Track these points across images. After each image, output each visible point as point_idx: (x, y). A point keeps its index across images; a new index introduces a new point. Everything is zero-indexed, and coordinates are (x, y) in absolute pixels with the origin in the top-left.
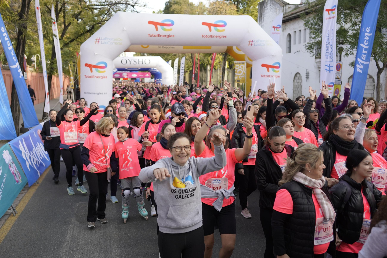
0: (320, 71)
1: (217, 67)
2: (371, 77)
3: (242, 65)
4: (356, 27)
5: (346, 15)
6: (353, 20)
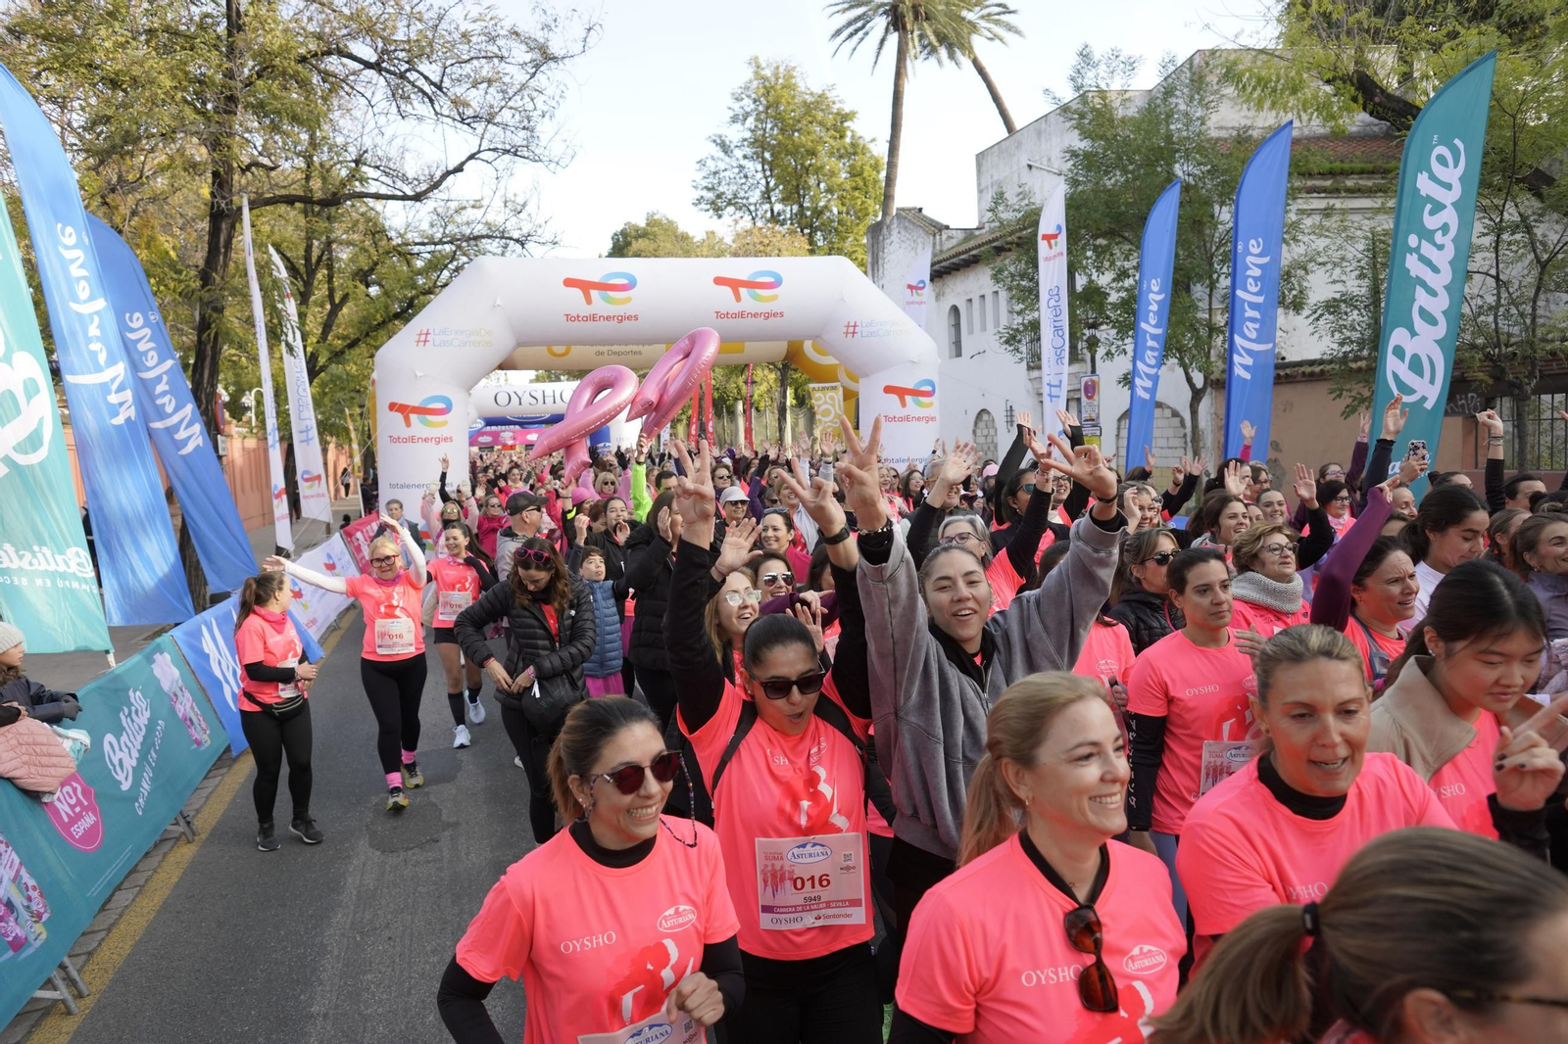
1: (762, 404)
2: (1175, 414)
3: (831, 393)
4: (1128, 282)
5: (1100, 252)
6: (1118, 264)
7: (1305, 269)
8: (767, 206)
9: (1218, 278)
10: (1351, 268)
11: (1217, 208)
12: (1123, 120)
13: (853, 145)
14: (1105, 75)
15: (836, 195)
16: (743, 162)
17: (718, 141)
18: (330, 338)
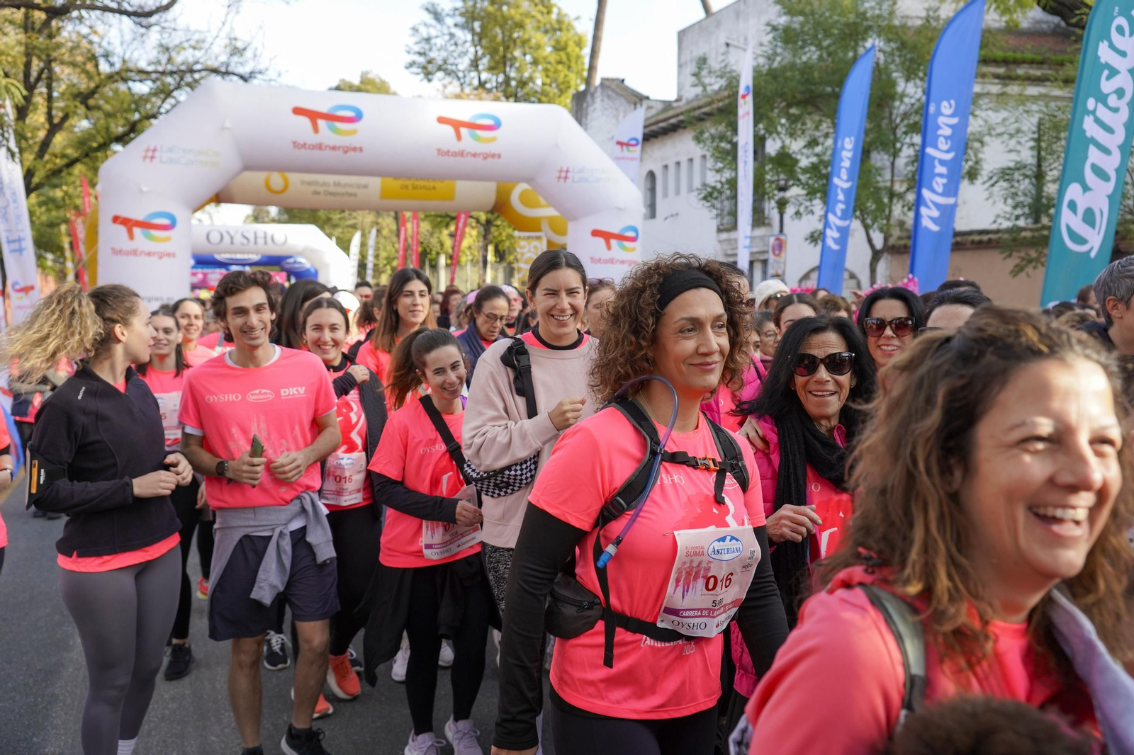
1: (463, 259)
2: (852, 276)
3: (535, 243)
4: (818, 149)
5: (793, 120)
6: (810, 132)
7: (982, 143)
8: (474, 74)
9: (900, 150)
10: (1026, 139)
11: (901, 86)
13: (559, 22)
15: (540, 67)
16: (454, 30)
17: (431, 9)
18: (47, 157)
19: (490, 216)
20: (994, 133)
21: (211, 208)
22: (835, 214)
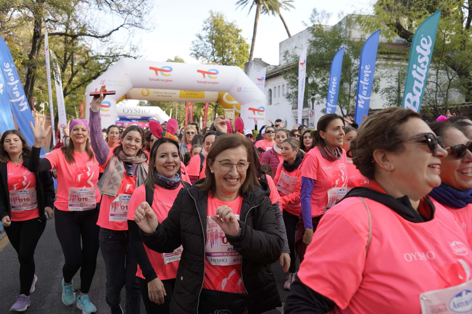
0: (297, 120)
1: (208, 118)
3: (231, 112)
4: (325, 82)
5: (317, 72)
6: (322, 76)
7: (379, 80)
8: (213, 57)
9: (352, 82)
10: (394, 78)
11: (353, 60)
12: (326, 32)
13: (241, 40)
14: (321, 18)
15: (234, 55)
16: (206, 43)
17: (198, 36)
18: (71, 84)
19: (217, 104)
20: (383, 76)
21: (125, 101)
22: (330, 103)
